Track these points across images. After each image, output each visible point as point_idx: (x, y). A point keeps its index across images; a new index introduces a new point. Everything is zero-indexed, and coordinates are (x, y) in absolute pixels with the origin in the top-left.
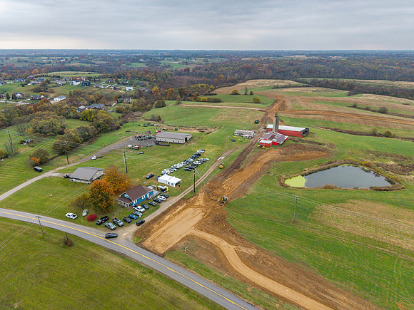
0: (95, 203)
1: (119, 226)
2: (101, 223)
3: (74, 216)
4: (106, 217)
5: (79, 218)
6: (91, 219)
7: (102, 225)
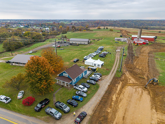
0: (32, 84)
1: (65, 112)
2: (41, 109)
3: (7, 99)
4: (46, 100)
5: (14, 102)
6: (28, 102)
7: (42, 111)
